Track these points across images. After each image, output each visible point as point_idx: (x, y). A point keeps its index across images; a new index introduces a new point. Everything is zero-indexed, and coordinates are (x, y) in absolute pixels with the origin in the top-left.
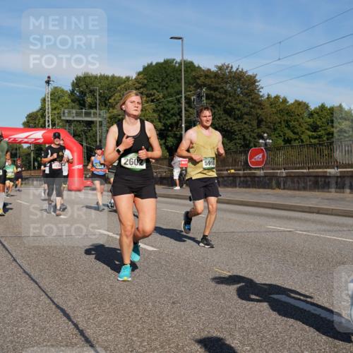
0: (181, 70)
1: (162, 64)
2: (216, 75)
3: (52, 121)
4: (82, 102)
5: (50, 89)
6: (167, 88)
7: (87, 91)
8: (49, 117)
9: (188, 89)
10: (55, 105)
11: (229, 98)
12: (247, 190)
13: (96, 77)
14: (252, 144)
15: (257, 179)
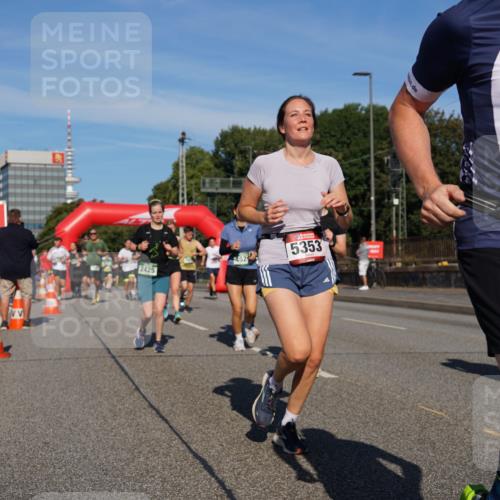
0: (369, 120)
1: (341, 111)
3: (188, 194)
4: (229, 167)
5: (185, 151)
6: (348, 145)
7: (236, 152)
8: (183, 189)
9: (379, 146)
10: (192, 172)
13: (248, 132)
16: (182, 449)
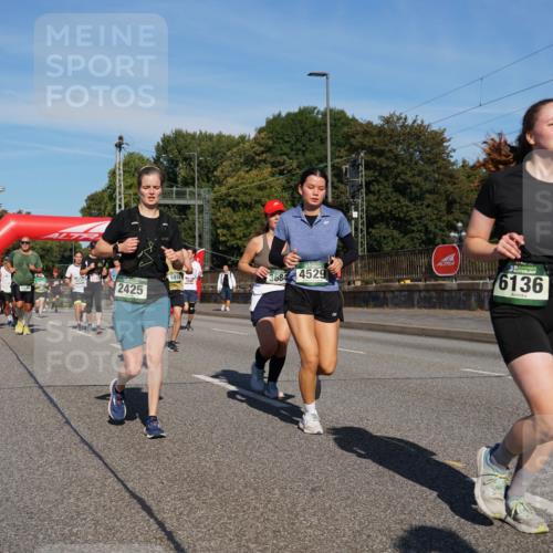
0: (325, 125)
1: (295, 115)
2: (380, 131)
3: (126, 206)
4: (171, 176)
5: (122, 156)
6: (304, 153)
7: (180, 158)
9: (337, 154)
10: (130, 181)
11: (401, 168)
12: (432, 311)
13: (193, 136)
14: (438, 240)
15: (446, 294)
16: (117, 488)
